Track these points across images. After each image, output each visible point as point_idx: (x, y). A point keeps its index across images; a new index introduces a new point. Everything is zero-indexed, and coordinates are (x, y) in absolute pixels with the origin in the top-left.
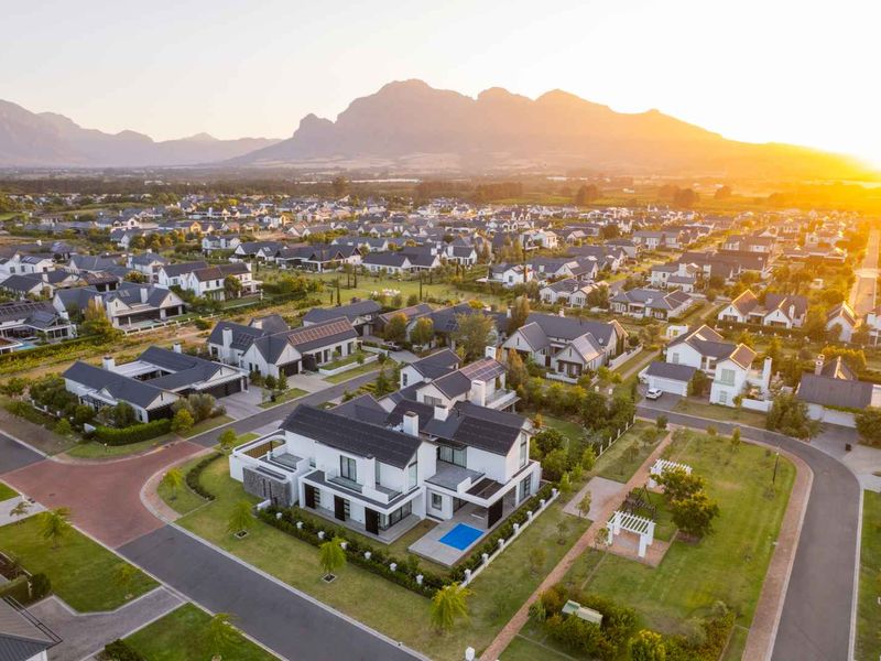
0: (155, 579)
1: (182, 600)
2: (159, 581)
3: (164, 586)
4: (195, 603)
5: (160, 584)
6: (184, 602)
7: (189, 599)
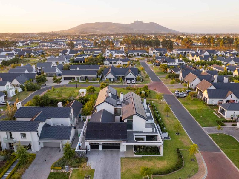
0: (209, 136)
1: (204, 129)
2: (208, 135)
3: (207, 133)
4: (201, 126)
5: (208, 134)
6: (203, 128)
7: (202, 128)
